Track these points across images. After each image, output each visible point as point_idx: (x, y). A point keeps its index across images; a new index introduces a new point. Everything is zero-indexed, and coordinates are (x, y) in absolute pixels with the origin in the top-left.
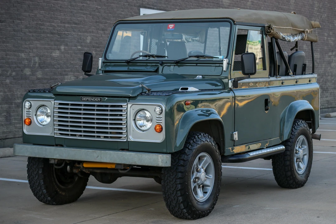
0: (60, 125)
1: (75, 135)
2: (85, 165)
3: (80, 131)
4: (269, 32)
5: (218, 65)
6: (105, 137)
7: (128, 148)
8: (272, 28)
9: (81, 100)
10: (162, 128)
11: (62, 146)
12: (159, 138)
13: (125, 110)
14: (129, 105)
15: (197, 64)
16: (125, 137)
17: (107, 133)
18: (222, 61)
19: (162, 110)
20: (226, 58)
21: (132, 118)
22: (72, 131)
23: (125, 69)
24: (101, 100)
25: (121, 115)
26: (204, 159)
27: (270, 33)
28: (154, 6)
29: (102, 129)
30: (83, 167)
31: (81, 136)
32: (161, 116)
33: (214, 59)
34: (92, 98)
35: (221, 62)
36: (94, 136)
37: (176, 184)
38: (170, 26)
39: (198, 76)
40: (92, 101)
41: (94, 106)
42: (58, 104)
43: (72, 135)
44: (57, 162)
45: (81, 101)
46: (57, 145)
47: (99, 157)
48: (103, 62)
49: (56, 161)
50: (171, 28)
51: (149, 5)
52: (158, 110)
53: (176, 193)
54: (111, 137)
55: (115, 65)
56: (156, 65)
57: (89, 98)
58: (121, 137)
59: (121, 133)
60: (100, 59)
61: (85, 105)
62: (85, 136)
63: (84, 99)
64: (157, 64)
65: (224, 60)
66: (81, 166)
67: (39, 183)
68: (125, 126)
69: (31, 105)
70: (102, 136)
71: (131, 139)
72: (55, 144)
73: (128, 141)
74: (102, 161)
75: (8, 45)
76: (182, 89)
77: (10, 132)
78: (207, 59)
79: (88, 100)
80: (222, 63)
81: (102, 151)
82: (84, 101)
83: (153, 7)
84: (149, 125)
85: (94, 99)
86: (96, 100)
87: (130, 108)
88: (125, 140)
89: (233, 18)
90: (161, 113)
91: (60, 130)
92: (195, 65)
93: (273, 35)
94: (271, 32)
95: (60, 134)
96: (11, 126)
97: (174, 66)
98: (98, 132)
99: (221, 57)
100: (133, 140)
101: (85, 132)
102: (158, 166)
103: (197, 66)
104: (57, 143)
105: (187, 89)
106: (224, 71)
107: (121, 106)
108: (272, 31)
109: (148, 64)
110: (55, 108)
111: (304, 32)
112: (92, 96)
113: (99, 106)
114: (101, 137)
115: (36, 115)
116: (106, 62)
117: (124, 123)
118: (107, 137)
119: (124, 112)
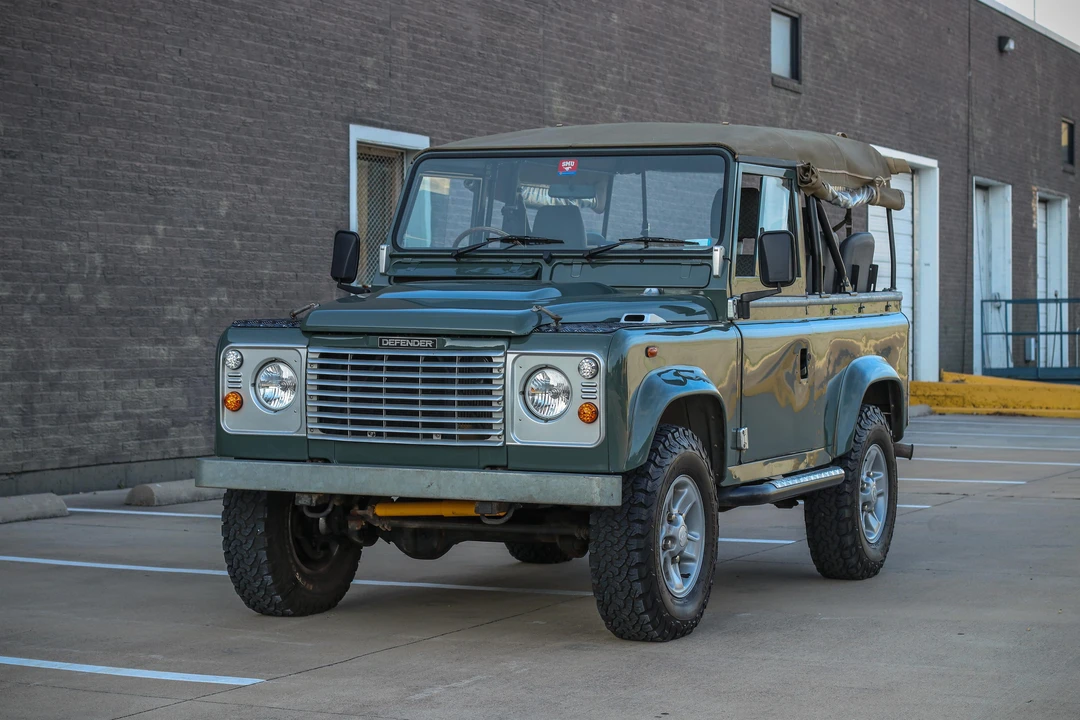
0: (321, 409)
1: (364, 434)
2: (381, 511)
3: (379, 424)
4: (806, 183)
5: (699, 261)
6: (444, 437)
7: (505, 463)
8: (813, 173)
9: (381, 345)
10: (596, 413)
11: (326, 461)
12: (590, 436)
13: (499, 369)
14: (511, 357)
15: (641, 258)
16: (499, 436)
17: (452, 426)
18: (711, 250)
19: (597, 368)
20: (718, 244)
21: (517, 389)
22: (354, 422)
23: (451, 272)
24: (434, 345)
25: (489, 381)
26: (683, 493)
27: (809, 185)
28: (384, 119)
29: (437, 418)
30: (375, 515)
31: (379, 434)
32: (596, 381)
33: (686, 248)
34: (410, 340)
35: (707, 255)
36: (416, 436)
37: (629, 552)
38: (564, 164)
39: (648, 289)
40: (409, 348)
41: (416, 359)
42: (317, 356)
43: (354, 433)
44: (316, 502)
45: (381, 347)
46: (312, 460)
47: (435, 486)
48: (391, 257)
49: (314, 498)
50: (567, 169)
51: (372, 115)
52: (587, 366)
53: (627, 574)
54: (462, 438)
55: (422, 262)
56: (533, 263)
57: (403, 341)
58: (489, 436)
59: (488, 427)
60: (382, 247)
61: (391, 358)
62: (390, 435)
63: (389, 343)
64: (535, 261)
65: (716, 248)
66: (368, 512)
67: (255, 558)
68: (499, 407)
69: (242, 360)
70: (436, 435)
71: (515, 439)
72: (307, 458)
73: (508, 446)
74: (443, 495)
75: (28, 218)
76: (627, 318)
77: (32, 455)
78: (667, 247)
79: (398, 345)
80: (711, 258)
81: (443, 472)
82: (389, 348)
83: (380, 121)
84: (560, 406)
85: (416, 343)
86: (420, 344)
87: (512, 364)
88: (500, 444)
89: (730, 145)
90: (594, 376)
91: (321, 420)
92: (638, 261)
93: (816, 189)
94: (811, 181)
95: (322, 430)
96: (35, 439)
97: (583, 264)
98: (426, 425)
99: (704, 243)
100: (519, 444)
101: (390, 424)
102: (591, 504)
103: (642, 263)
104: (312, 455)
105: (642, 318)
106: (716, 277)
107: (490, 359)
108: (814, 180)
109: (511, 260)
110: (309, 366)
111: (872, 183)
112: (408, 335)
113: (427, 359)
114: (435, 437)
115: (254, 385)
116: (398, 255)
117: (498, 402)
118: (452, 437)
119: (496, 374)
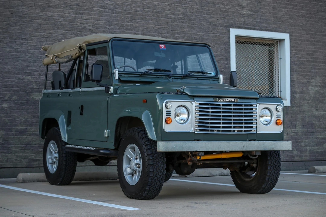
1: (214, 131)
3: (219, 127)
6: (238, 131)
9: (218, 101)
13: (255, 108)
14: (258, 105)
16: (255, 130)
17: (241, 127)
19: (282, 108)
24: (235, 101)
25: (252, 113)
28: (255, 26)
29: (238, 125)
31: (218, 131)
33: (208, 75)
34: (227, 99)
36: (231, 131)
38: (161, 46)
41: (231, 105)
42: (198, 104)
51: (247, 25)
57: (225, 100)
58: (252, 130)
59: (252, 127)
63: (221, 100)
64: (165, 77)
68: (255, 121)
73: (257, 133)
79: (224, 101)
82: (221, 102)
83: (253, 27)
85: (229, 100)
86: (231, 100)
87: (258, 107)
91: (200, 127)
98: (234, 127)
100: (260, 132)
101: (223, 127)
103: (198, 79)
107: (252, 105)
110: (196, 108)
112: (227, 97)
113: (234, 105)
114: (235, 131)
117: (255, 119)
118: (241, 131)
119: (254, 110)
